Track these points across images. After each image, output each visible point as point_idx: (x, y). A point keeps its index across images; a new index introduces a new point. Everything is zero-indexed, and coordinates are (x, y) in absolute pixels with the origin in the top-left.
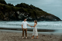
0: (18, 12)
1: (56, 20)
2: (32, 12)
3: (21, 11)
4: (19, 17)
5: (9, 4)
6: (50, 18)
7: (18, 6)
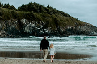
0: (24, 21)
1: (95, 33)
2: (50, 20)
3: (30, 18)
4: (27, 30)
5: (7, 6)
6: (85, 30)
7: (23, 8)
